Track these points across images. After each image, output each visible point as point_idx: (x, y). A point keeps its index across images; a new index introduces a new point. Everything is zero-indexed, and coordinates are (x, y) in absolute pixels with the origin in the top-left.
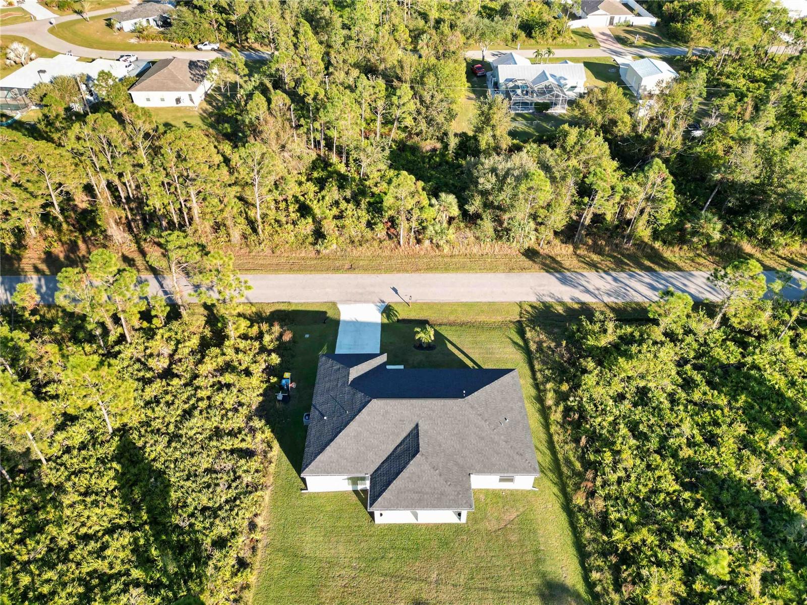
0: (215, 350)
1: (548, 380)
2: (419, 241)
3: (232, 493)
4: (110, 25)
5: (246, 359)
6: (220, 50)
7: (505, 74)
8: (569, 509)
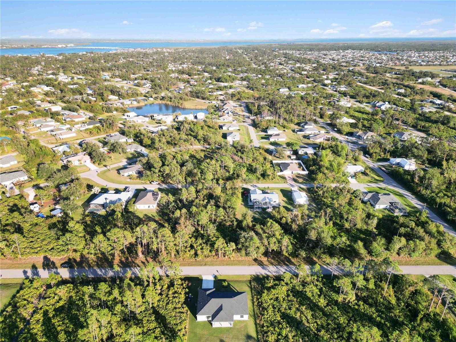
0: (172, 288)
1: (255, 295)
2: (224, 256)
3: (180, 321)
4: (119, 173)
5: (180, 290)
6: (159, 184)
7: (253, 197)
8: (256, 324)
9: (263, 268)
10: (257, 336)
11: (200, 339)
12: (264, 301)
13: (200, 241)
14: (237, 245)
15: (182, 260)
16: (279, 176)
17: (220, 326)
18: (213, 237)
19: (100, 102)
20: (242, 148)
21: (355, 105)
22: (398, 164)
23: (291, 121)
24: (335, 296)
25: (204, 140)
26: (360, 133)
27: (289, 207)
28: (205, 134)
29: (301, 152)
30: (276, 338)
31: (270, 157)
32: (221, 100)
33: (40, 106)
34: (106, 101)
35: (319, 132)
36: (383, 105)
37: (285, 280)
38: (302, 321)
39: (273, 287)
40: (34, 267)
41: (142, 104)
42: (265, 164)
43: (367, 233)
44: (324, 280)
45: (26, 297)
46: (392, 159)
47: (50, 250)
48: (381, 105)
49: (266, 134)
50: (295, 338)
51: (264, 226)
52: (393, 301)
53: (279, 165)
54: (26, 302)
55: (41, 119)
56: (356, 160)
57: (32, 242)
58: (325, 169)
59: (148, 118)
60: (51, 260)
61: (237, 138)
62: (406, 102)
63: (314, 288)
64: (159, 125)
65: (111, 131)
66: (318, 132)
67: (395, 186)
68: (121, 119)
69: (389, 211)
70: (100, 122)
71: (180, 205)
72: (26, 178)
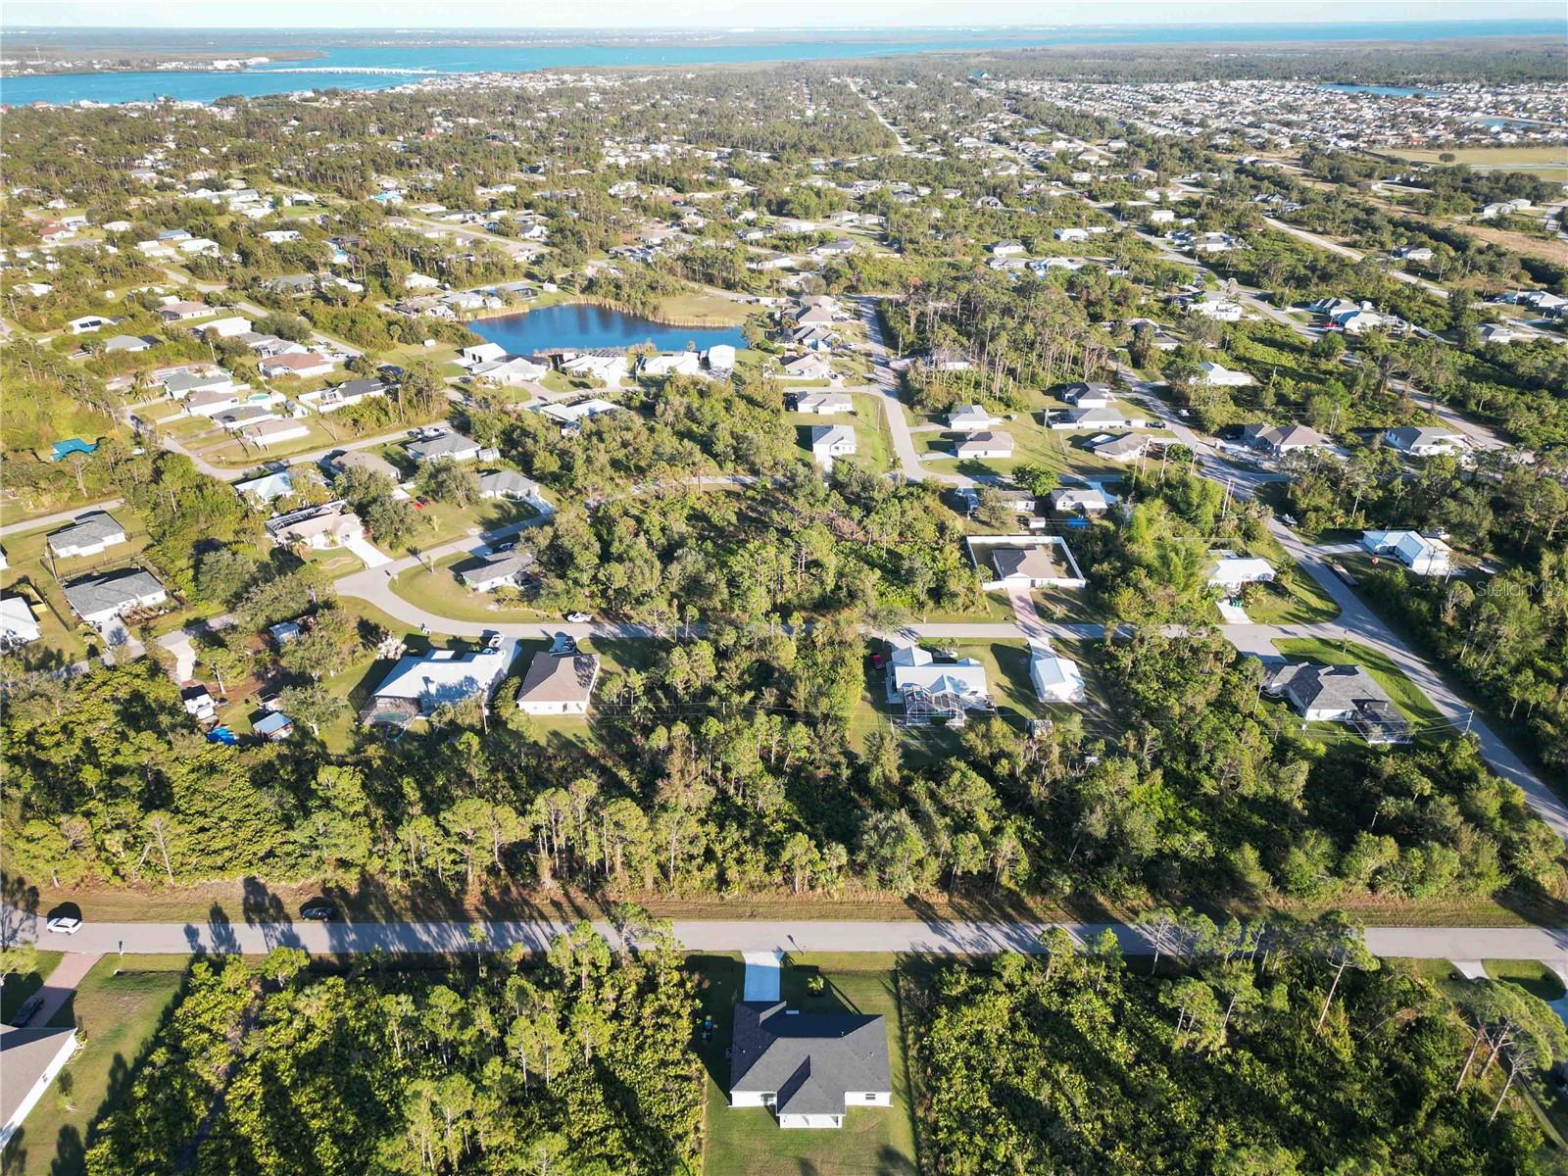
0: (651, 996)
1: (911, 1023)
2: (812, 888)
3: (681, 1106)
4: (462, 582)
5: (676, 1004)
6: (593, 621)
7: (902, 676)
8: (913, 1119)
9: (936, 929)
10: (919, 1159)
11: (743, 1169)
12: (937, 1046)
13: (733, 833)
14: (851, 851)
15: (677, 897)
16: (991, 596)
17: (803, 1125)
18: (774, 821)
19: (377, 299)
20: (864, 489)
21: (1255, 311)
22: (1392, 551)
23: (1033, 378)
24: (1162, 1030)
25: (738, 457)
26: (1268, 429)
27: (1021, 710)
28: (739, 429)
29: (1063, 504)
30: (976, 1168)
31: (958, 524)
32: (790, 292)
33: (175, 316)
34: (398, 297)
35: (1128, 423)
36: (1355, 314)
37: (1006, 974)
38: (1057, 1112)
39: (968, 998)
40: (218, 916)
41: (520, 308)
42: (941, 550)
43: (1274, 808)
44: (1130, 975)
45: (204, 1019)
46: (1371, 535)
47: (262, 859)
48: (1347, 316)
49: (943, 429)
50: (1036, 1169)
51: (939, 785)
52: (1346, 1052)
53: (987, 554)
54: (205, 1036)
55: (185, 368)
56: (1248, 535)
57: (202, 830)
58: (1143, 572)
59: (543, 367)
60: (270, 891)
61: (848, 448)
62: (1434, 303)
63: (1097, 1003)
64: (583, 392)
65: (423, 417)
66: (1122, 423)
67: (1372, 635)
68: (454, 370)
69: (1350, 728)
70: (384, 380)
71: (665, 703)
72: (160, 597)
